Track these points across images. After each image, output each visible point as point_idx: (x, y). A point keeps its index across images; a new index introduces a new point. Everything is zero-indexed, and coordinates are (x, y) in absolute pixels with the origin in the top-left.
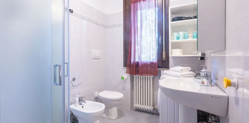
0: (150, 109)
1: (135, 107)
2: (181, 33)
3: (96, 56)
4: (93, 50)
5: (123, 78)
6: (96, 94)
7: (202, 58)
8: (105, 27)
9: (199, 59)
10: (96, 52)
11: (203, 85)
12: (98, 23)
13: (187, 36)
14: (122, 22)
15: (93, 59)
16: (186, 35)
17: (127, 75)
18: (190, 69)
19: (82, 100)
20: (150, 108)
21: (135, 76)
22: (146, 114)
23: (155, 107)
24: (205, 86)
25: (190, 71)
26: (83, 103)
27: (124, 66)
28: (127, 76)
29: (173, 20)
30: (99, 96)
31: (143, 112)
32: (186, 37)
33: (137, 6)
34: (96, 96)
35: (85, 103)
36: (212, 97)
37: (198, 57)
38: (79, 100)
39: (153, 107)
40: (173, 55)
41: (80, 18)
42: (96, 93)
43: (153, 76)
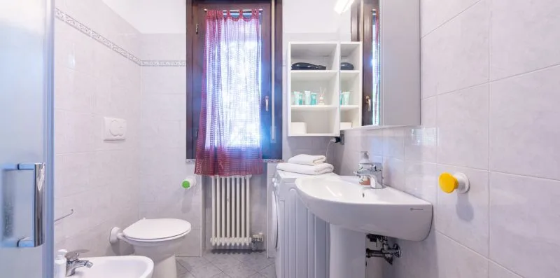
0: (245, 244)
1: (213, 244)
2: (308, 93)
3: (115, 133)
4: (106, 118)
5: (186, 185)
6: (115, 232)
7: (338, 139)
8: (138, 62)
9: (334, 140)
10: (114, 124)
11: (368, 188)
12: (119, 50)
13: (315, 100)
14: (184, 58)
15: (106, 140)
16: (314, 97)
17: (194, 177)
18: (324, 158)
19: (78, 261)
20: (245, 241)
21: (213, 177)
22: (237, 255)
23: (254, 236)
24: (373, 188)
25: (324, 162)
26: (79, 269)
27: (187, 158)
28: (194, 179)
29: (294, 67)
30: (124, 236)
31: (229, 253)
32: (313, 102)
33: (219, 28)
34: (114, 238)
35: (89, 266)
36: (412, 209)
37: (332, 137)
38: (68, 262)
39: (251, 239)
40: (290, 135)
41: (66, 22)
42: (115, 230)
43: (251, 176)
